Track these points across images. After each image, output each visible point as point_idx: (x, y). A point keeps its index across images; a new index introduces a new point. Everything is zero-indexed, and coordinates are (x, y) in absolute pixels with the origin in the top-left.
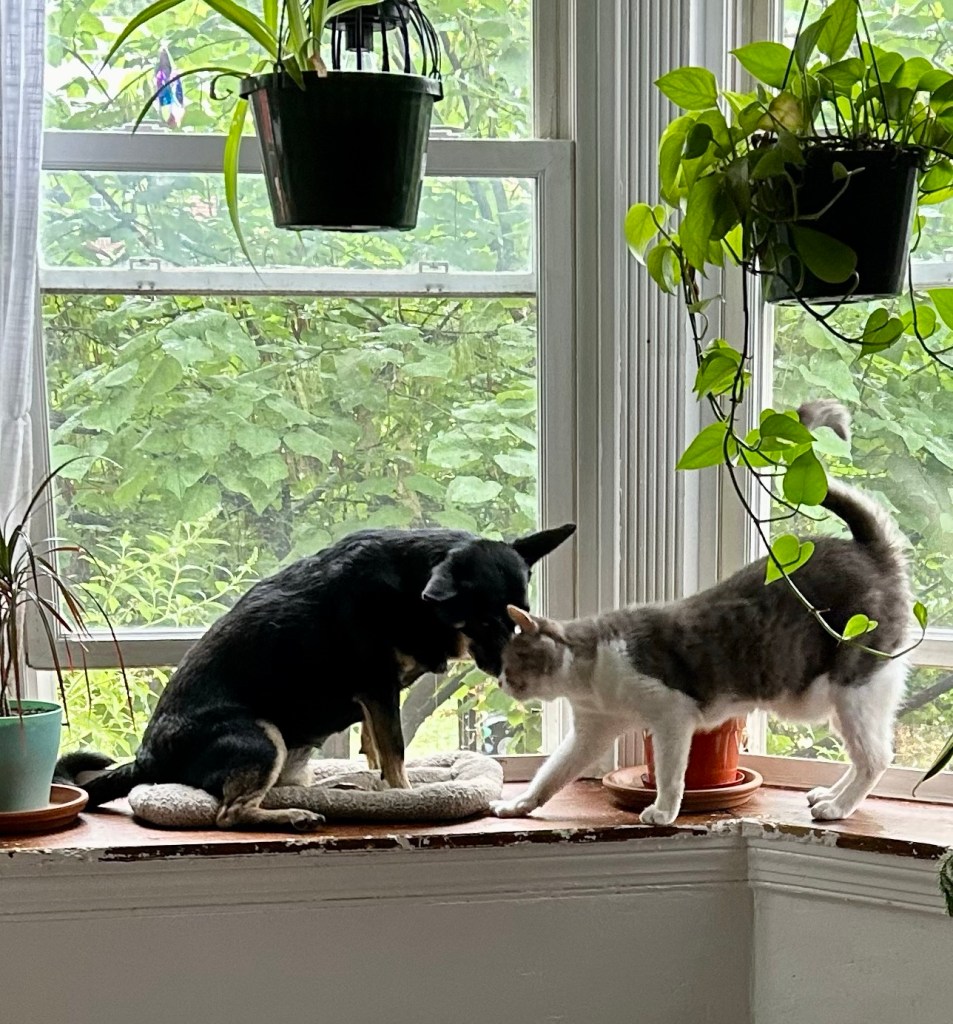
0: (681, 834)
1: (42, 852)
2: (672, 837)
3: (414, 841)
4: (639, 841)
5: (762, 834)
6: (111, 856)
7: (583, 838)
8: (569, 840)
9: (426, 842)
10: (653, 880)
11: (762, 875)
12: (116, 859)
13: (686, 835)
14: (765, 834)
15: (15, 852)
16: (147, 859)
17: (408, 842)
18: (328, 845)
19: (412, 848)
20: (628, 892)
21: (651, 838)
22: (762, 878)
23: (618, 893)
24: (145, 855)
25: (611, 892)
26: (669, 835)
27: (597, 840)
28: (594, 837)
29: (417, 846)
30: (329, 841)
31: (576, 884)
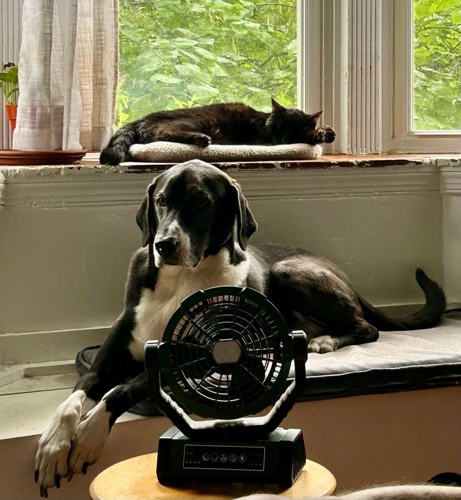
0: (410, 164)
1: (96, 167)
2: (406, 166)
3: (282, 165)
4: (391, 167)
5: (450, 164)
6: (131, 170)
7: (364, 165)
8: (358, 166)
9: (289, 166)
10: (397, 189)
11: (448, 187)
12: (133, 172)
13: (412, 165)
14: (452, 164)
15: (81, 167)
16: (150, 172)
17: (280, 165)
18: (241, 166)
19: (281, 168)
20: (384, 195)
21: (396, 166)
22: (448, 188)
23: (379, 196)
24: (149, 170)
25: (375, 195)
26: (404, 164)
27: (370, 167)
28: (369, 165)
29: (284, 168)
30: (241, 164)
31: (360, 190)
